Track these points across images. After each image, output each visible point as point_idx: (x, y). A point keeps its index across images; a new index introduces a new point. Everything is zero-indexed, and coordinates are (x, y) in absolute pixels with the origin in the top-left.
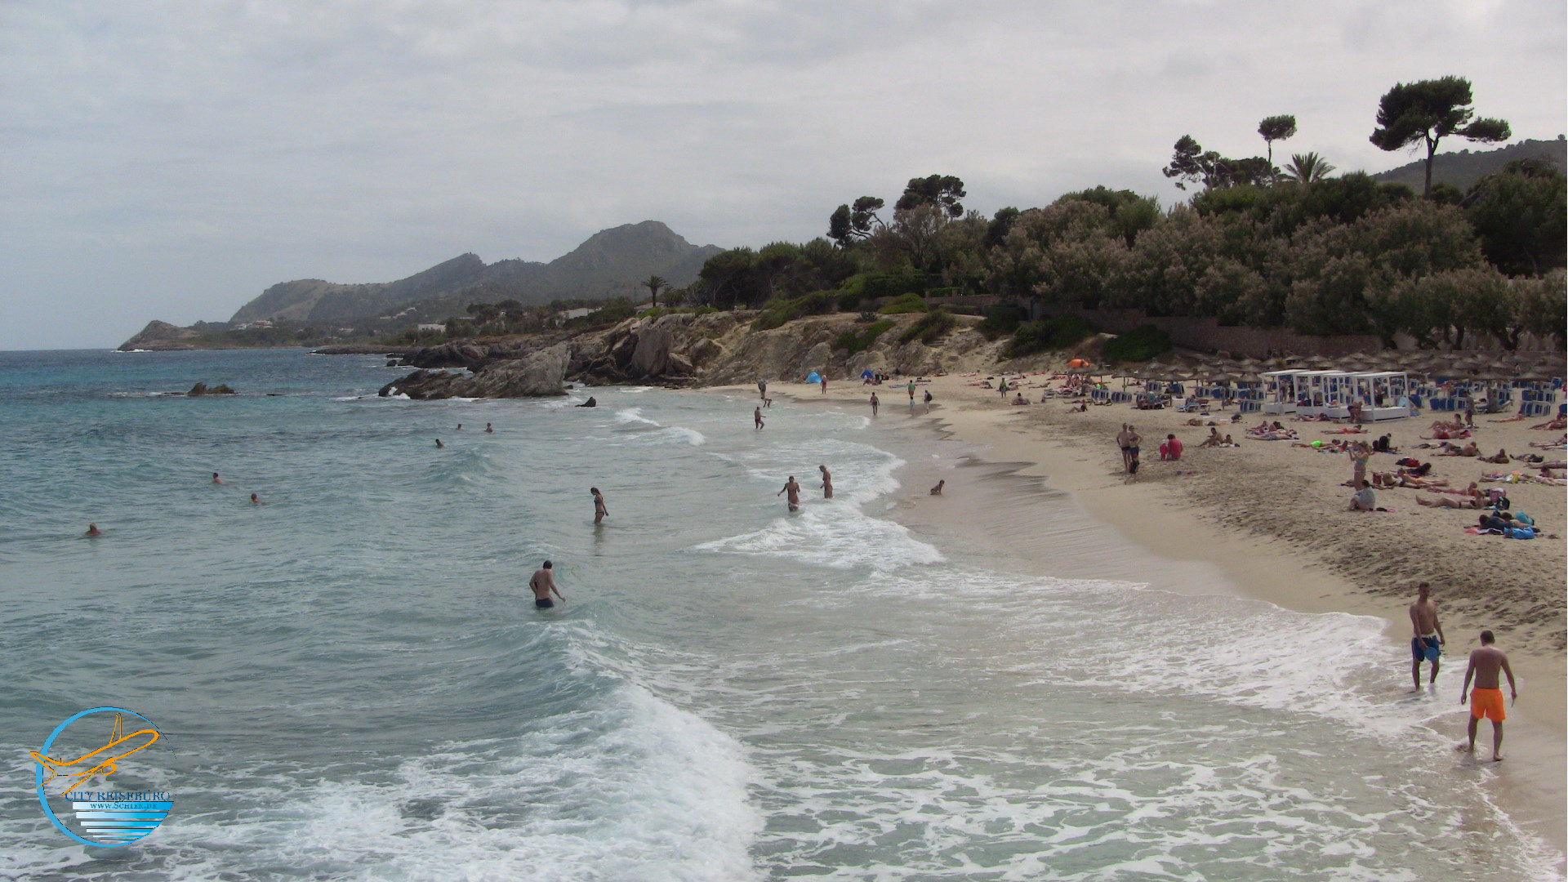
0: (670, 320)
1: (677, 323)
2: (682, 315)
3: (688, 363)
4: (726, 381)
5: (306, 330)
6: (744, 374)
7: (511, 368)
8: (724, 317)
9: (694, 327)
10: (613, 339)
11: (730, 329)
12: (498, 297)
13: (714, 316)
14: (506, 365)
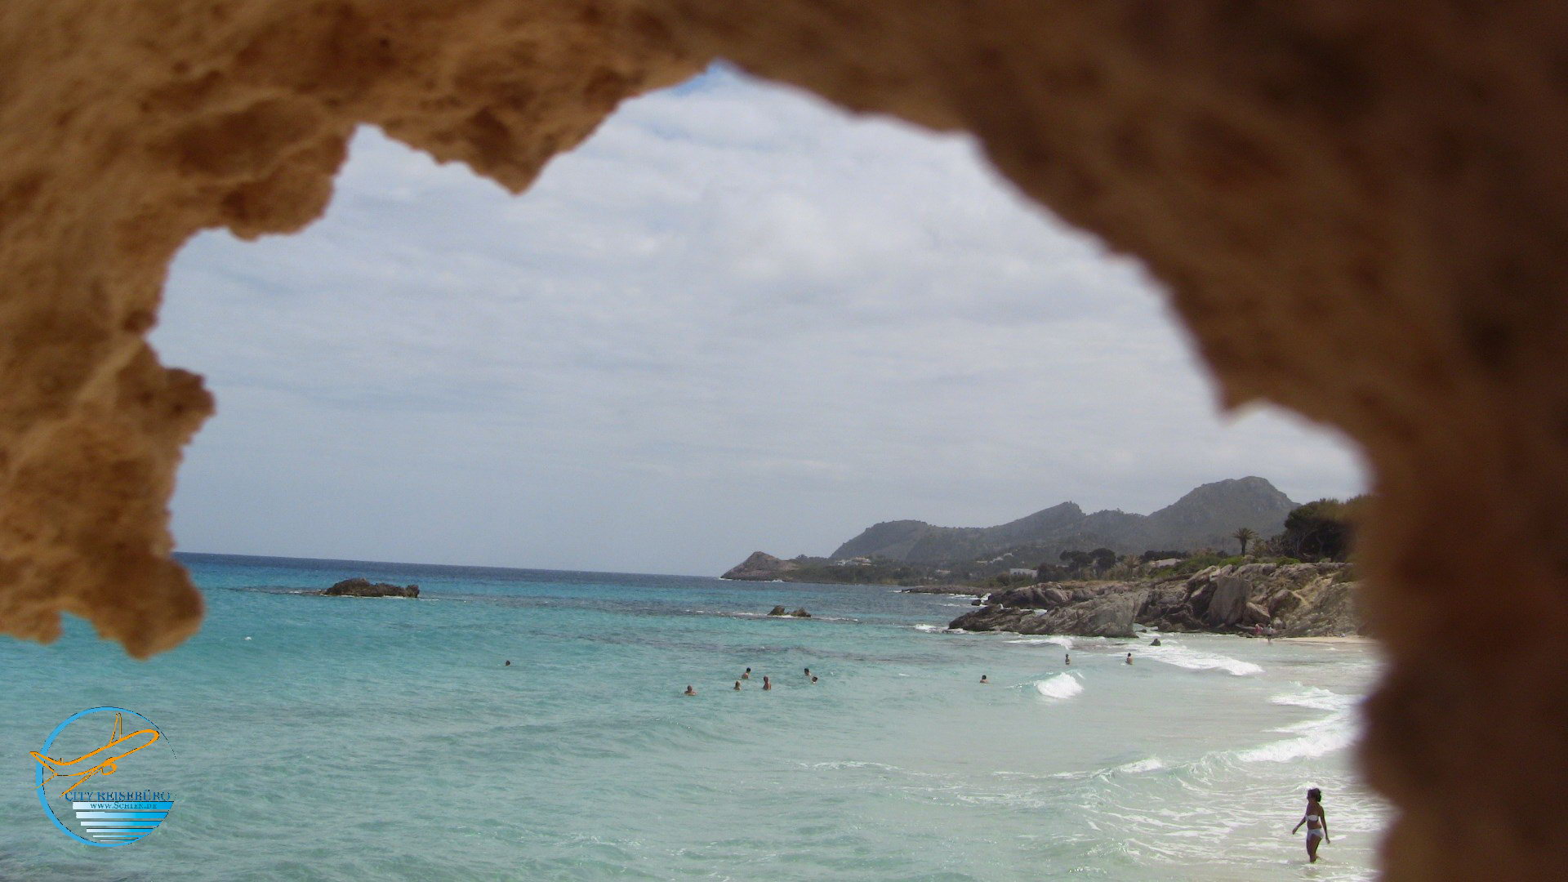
0: (1251, 569)
1: (1258, 572)
2: (1263, 565)
3: (1265, 613)
4: (1302, 633)
5: (903, 569)
6: (1321, 626)
7: (1082, 608)
8: (1306, 569)
9: (1274, 578)
10: (1192, 587)
11: (1311, 581)
12: (1095, 546)
13: (1295, 567)
14: (1078, 604)
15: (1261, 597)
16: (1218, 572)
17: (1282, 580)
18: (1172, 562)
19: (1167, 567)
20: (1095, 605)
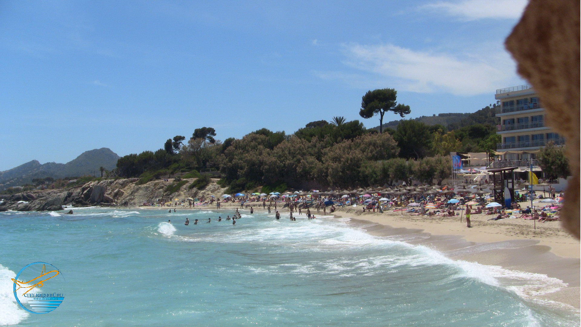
0: (105, 182)
1: (107, 183)
3: (111, 198)
7: (42, 200)
8: (125, 181)
9: (114, 185)
10: (84, 189)
11: (127, 185)
12: (46, 177)
13: (121, 181)
14: (40, 199)
15: (109, 192)
16: (93, 184)
17: (117, 185)
18: (75, 181)
19: (74, 183)
20: (47, 199)
